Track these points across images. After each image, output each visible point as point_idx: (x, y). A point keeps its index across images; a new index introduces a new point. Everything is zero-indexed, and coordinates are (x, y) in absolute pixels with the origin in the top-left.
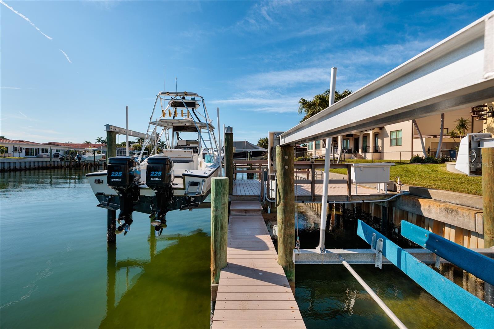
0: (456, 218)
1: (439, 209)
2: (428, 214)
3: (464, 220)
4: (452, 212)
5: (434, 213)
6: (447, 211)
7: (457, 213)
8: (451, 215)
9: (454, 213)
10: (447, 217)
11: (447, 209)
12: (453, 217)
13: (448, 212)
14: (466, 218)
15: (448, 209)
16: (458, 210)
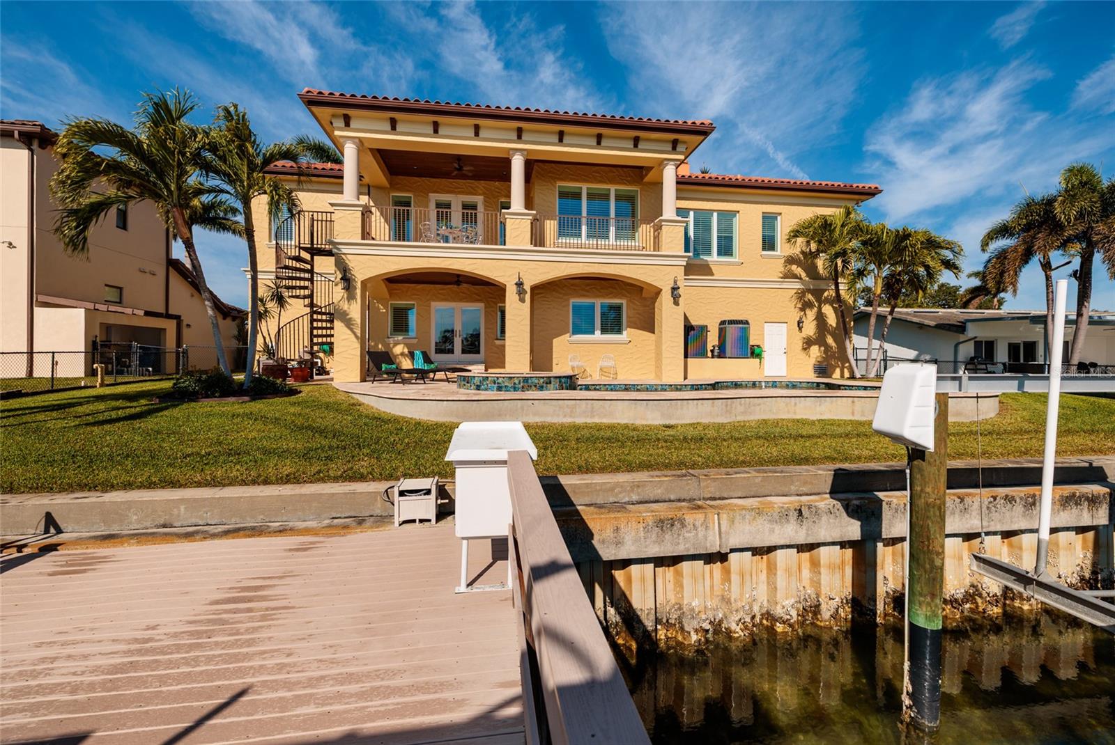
0: (681, 537)
1: (642, 529)
2: (613, 552)
3: (697, 534)
4: (672, 525)
5: (630, 542)
6: (662, 527)
7: (683, 526)
8: (670, 533)
9: (677, 525)
10: (660, 541)
11: (661, 523)
12: (675, 536)
13: (664, 528)
14: (700, 529)
15: (662, 521)
16: (685, 516)
